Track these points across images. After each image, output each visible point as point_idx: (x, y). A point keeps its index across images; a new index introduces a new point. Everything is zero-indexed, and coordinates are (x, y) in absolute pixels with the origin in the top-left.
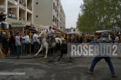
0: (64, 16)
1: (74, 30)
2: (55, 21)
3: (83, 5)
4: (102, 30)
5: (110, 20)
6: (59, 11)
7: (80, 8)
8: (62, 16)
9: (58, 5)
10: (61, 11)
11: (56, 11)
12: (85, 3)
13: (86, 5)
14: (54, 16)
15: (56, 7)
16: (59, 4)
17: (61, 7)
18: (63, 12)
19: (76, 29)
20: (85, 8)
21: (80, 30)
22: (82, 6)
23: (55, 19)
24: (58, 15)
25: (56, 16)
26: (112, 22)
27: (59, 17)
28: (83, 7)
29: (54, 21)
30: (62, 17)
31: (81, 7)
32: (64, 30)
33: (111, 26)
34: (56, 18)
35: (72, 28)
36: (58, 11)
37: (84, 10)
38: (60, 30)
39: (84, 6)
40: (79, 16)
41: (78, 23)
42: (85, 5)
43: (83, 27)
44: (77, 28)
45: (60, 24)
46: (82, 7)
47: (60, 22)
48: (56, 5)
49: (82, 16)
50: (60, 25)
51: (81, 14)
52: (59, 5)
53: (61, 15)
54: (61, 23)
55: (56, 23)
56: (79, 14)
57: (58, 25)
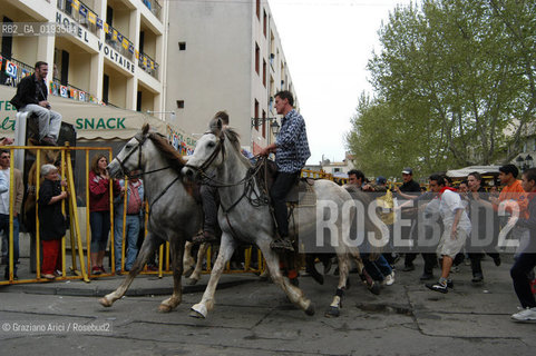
2: (261, 127)
3: (380, 57)
5: (502, 125)
6: (277, 84)
7: (370, 71)
9: (272, 56)
10: (282, 82)
11: (264, 83)
12: (389, 48)
13: (393, 58)
14: (257, 104)
15: (265, 64)
16: (275, 53)
17: (284, 66)
19: (345, 165)
20: (390, 72)
22: (375, 60)
23: (261, 116)
24: (271, 100)
25: (263, 105)
26: (509, 132)
28: (380, 66)
29: (257, 128)
31: (371, 69)
34: (264, 114)
35: (328, 163)
36: (272, 81)
37: (383, 81)
39: (387, 61)
40: (361, 108)
41: (353, 140)
42: (389, 59)
44: (350, 163)
46: (377, 68)
48: (264, 54)
49: (374, 108)
51: (371, 98)
52: (276, 57)
55: (264, 135)
56: (363, 98)
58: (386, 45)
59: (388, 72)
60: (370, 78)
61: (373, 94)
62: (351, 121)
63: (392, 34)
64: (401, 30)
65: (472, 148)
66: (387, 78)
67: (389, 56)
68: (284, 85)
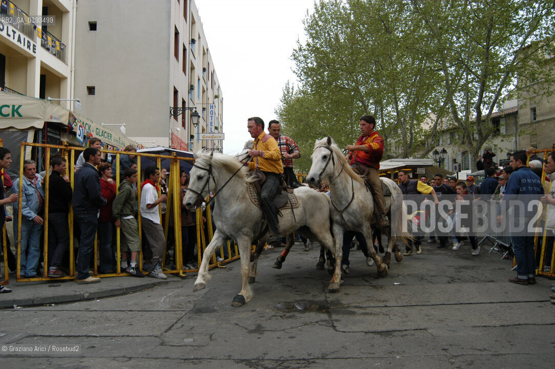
0: (216, 97)
2: (180, 117)
3: (305, 47)
5: (420, 119)
6: (198, 71)
7: (294, 62)
8: (210, 94)
9: (193, 41)
10: (204, 70)
11: (184, 70)
12: (313, 38)
13: (318, 49)
14: (176, 92)
15: (185, 50)
16: (196, 39)
17: (205, 52)
18: (215, 79)
20: (315, 64)
22: (300, 50)
23: (180, 105)
24: (192, 88)
25: (183, 94)
26: (426, 126)
27: (196, 100)
28: (304, 57)
29: (176, 118)
30: (211, 101)
31: (295, 59)
33: (423, 143)
34: (184, 102)
36: (192, 68)
37: (308, 72)
39: (312, 51)
40: (286, 100)
45: (201, 131)
46: (302, 58)
47: (202, 123)
48: (184, 39)
49: (298, 100)
50: (201, 136)
51: (296, 89)
52: (197, 43)
53: (204, 91)
54: (203, 130)
55: (184, 125)
56: (287, 89)
57: (192, 137)
58: (311, 35)
59: (312, 63)
60: (295, 68)
61: (297, 84)
62: (276, 112)
63: (317, 24)
64: (326, 21)
65: (393, 141)
66: (312, 69)
67: (314, 46)
68: (206, 73)
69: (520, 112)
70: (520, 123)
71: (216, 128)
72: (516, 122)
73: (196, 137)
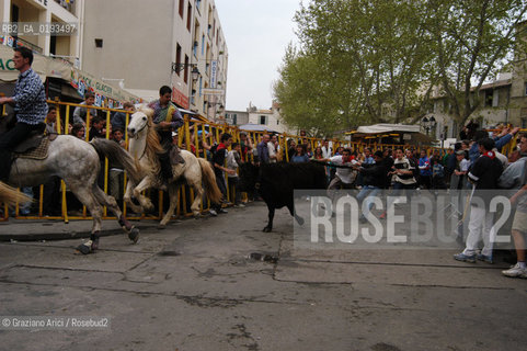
0: (221, 53)
1: (263, 121)
2: (182, 73)
4: (382, 121)
5: (415, 85)
6: (203, 28)
7: (297, 24)
8: (215, 50)
10: (209, 26)
11: (188, 27)
13: (319, 12)
14: (179, 48)
15: (190, 7)
17: (211, 10)
18: (220, 34)
19: (272, 113)
20: (316, 25)
21: (289, 120)
22: (303, 12)
23: (183, 61)
24: (195, 44)
25: (186, 50)
26: (421, 92)
27: (200, 56)
28: (306, 18)
29: (178, 71)
30: (215, 58)
31: (298, 20)
32: (218, 116)
33: (417, 110)
34: (187, 58)
35: (254, 110)
36: (197, 25)
37: (309, 33)
38: (201, 113)
39: (313, 14)
40: (288, 58)
41: (280, 89)
42: (315, 12)
43: (301, 107)
44: (275, 111)
45: (203, 86)
46: (304, 21)
47: (205, 78)
49: (299, 60)
50: (203, 90)
51: (298, 49)
52: (203, 1)
53: (208, 47)
54: (206, 85)
55: (186, 81)
56: (290, 49)
57: (194, 91)
59: (314, 25)
60: (297, 29)
61: (300, 46)
62: (279, 71)
65: (388, 105)
66: (313, 31)
67: (317, 9)
68: (211, 30)
69: (514, 85)
70: (513, 96)
71: (219, 83)
72: (509, 95)
73: (197, 92)
